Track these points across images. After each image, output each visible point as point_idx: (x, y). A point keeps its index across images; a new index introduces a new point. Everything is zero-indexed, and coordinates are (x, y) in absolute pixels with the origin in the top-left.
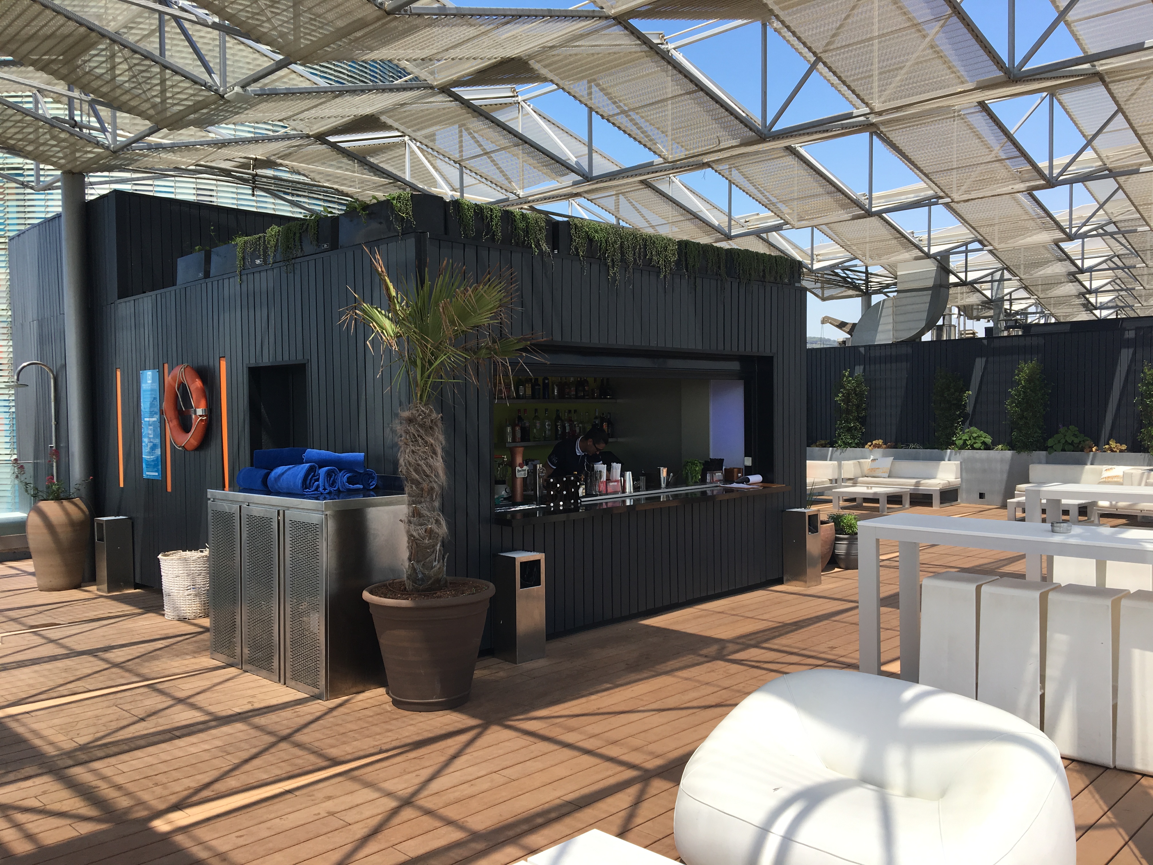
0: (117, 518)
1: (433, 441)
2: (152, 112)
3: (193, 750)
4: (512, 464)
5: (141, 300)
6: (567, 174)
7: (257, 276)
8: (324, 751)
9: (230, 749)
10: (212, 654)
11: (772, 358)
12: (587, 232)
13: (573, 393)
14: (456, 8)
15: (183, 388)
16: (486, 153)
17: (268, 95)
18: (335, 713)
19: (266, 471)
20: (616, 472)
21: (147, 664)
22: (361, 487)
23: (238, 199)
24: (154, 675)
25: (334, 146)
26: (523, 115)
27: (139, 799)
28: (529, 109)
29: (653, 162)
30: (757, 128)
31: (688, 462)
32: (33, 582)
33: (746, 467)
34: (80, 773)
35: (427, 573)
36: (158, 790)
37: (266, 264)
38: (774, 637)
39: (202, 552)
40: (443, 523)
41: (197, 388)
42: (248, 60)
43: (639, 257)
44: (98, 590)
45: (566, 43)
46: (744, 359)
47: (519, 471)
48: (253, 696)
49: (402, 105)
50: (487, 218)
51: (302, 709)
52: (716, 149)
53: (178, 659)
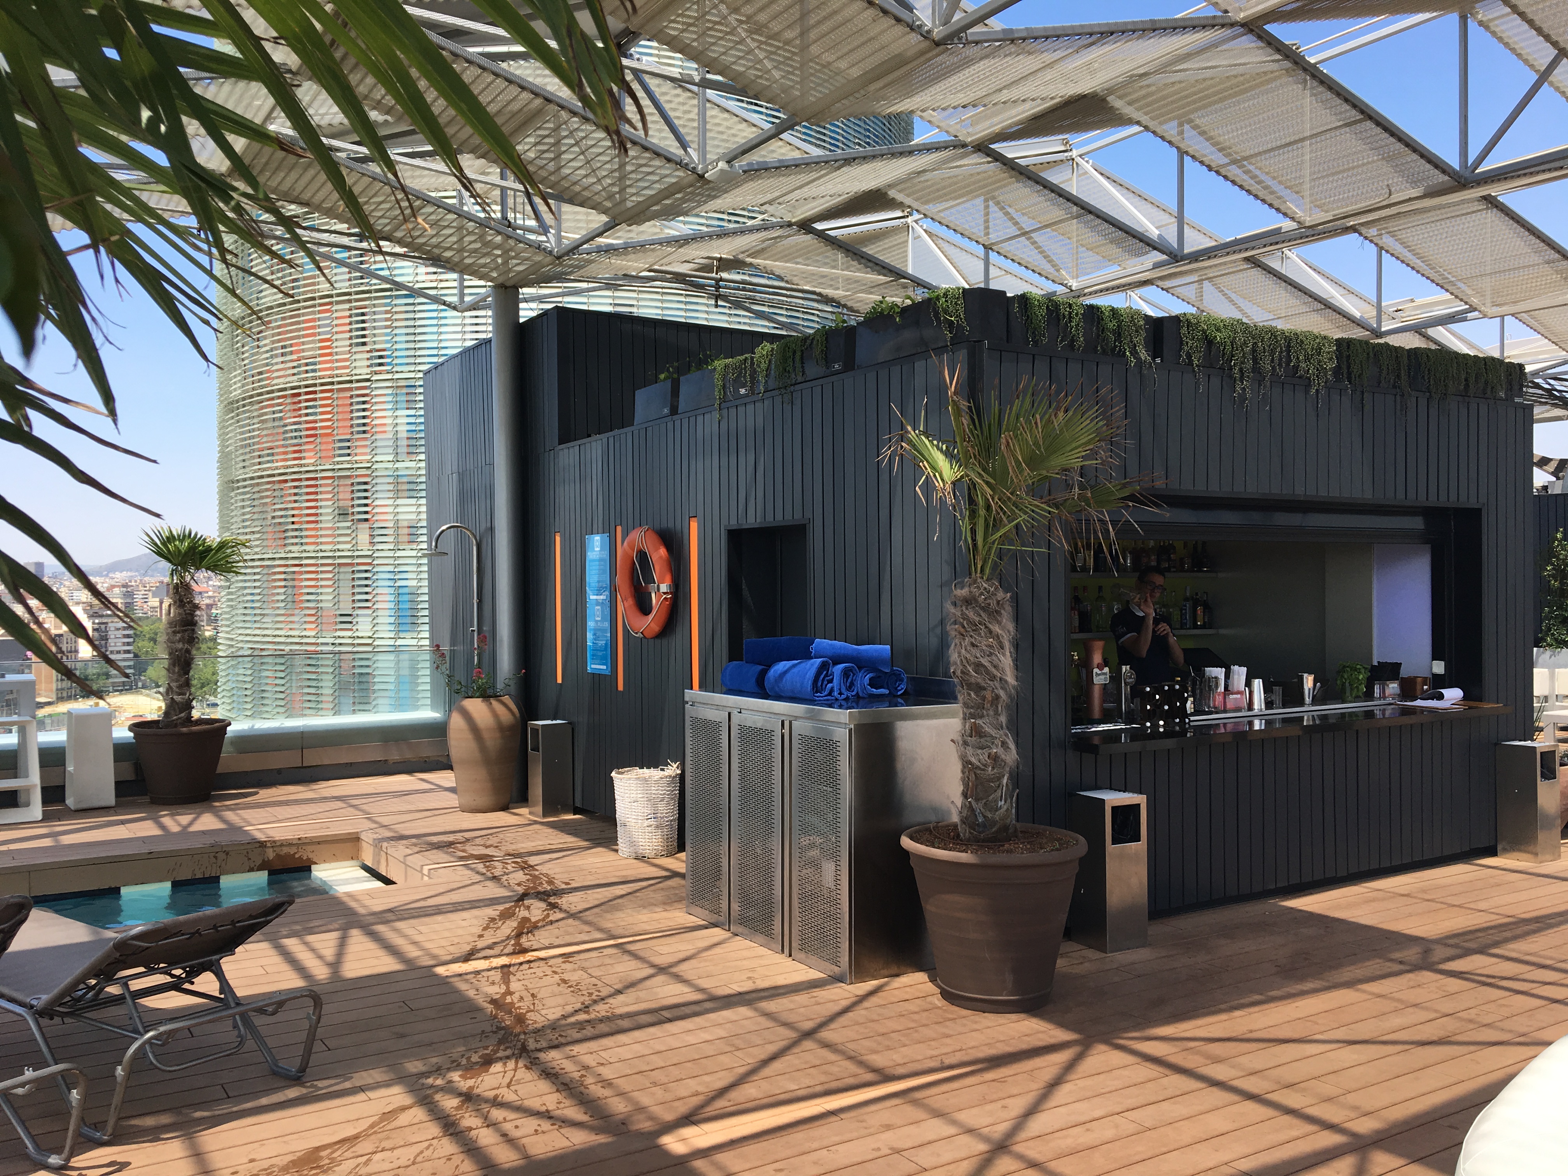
0: (554, 722)
1: (1000, 632)
2: (608, 204)
3: (691, 1039)
4: (1086, 664)
5: (588, 445)
6: (1147, 253)
7: (741, 409)
8: (865, 1058)
9: (738, 1042)
10: (687, 907)
11: (1480, 510)
12: (1204, 331)
13: (1154, 563)
14: (1027, 29)
15: (643, 557)
16: (1024, 234)
17: (756, 170)
18: (866, 1004)
19: (761, 667)
20: (1239, 680)
21: (608, 916)
22: (886, 692)
23: (686, 310)
24: (620, 931)
25: (822, 235)
26: (1079, 176)
27: (637, 1103)
28: (1088, 167)
29: (1280, 228)
30: (1454, 169)
31: (1344, 667)
32: (453, 800)
33: (1435, 676)
34: (554, 1057)
35: (990, 815)
36: (658, 1091)
37: (753, 394)
38: (1507, 940)
39: (662, 770)
40: (1012, 746)
41: (661, 557)
42: (721, 129)
43: (1280, 365)
44: (530, 813)
45: (1164, 68)
46: (1431, 514)
47: (1097, 674)
48: (752, 970)
49: (919, 173)
50: (1064, 317)
51: (822, 994)
52: (1385, 203)
53: (645, 911)
